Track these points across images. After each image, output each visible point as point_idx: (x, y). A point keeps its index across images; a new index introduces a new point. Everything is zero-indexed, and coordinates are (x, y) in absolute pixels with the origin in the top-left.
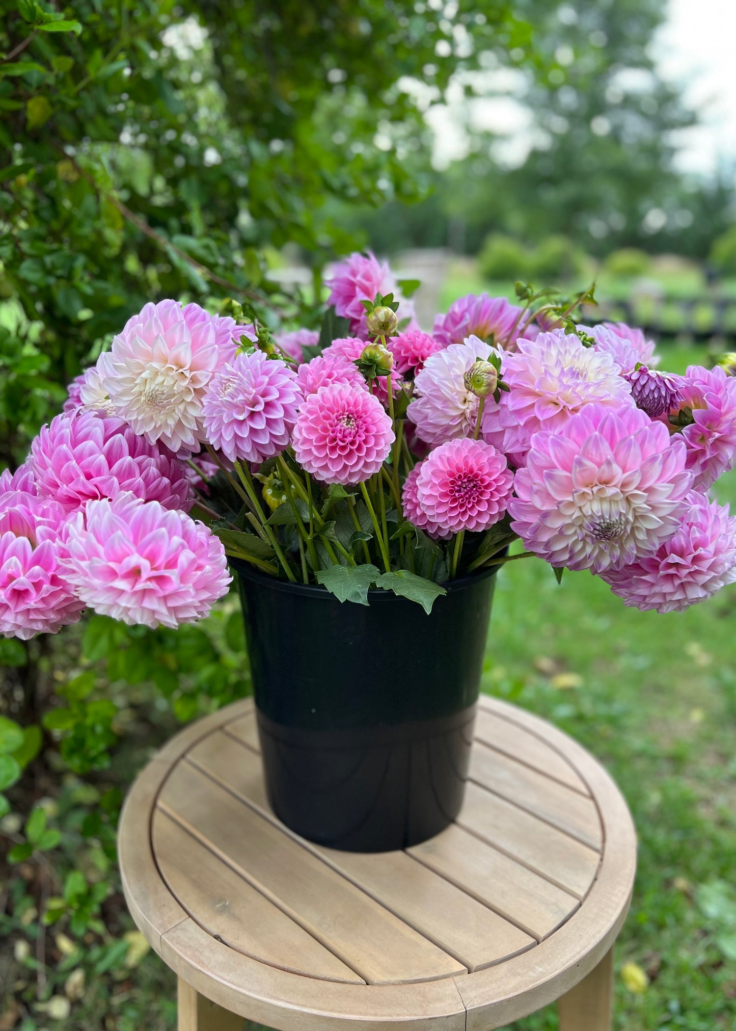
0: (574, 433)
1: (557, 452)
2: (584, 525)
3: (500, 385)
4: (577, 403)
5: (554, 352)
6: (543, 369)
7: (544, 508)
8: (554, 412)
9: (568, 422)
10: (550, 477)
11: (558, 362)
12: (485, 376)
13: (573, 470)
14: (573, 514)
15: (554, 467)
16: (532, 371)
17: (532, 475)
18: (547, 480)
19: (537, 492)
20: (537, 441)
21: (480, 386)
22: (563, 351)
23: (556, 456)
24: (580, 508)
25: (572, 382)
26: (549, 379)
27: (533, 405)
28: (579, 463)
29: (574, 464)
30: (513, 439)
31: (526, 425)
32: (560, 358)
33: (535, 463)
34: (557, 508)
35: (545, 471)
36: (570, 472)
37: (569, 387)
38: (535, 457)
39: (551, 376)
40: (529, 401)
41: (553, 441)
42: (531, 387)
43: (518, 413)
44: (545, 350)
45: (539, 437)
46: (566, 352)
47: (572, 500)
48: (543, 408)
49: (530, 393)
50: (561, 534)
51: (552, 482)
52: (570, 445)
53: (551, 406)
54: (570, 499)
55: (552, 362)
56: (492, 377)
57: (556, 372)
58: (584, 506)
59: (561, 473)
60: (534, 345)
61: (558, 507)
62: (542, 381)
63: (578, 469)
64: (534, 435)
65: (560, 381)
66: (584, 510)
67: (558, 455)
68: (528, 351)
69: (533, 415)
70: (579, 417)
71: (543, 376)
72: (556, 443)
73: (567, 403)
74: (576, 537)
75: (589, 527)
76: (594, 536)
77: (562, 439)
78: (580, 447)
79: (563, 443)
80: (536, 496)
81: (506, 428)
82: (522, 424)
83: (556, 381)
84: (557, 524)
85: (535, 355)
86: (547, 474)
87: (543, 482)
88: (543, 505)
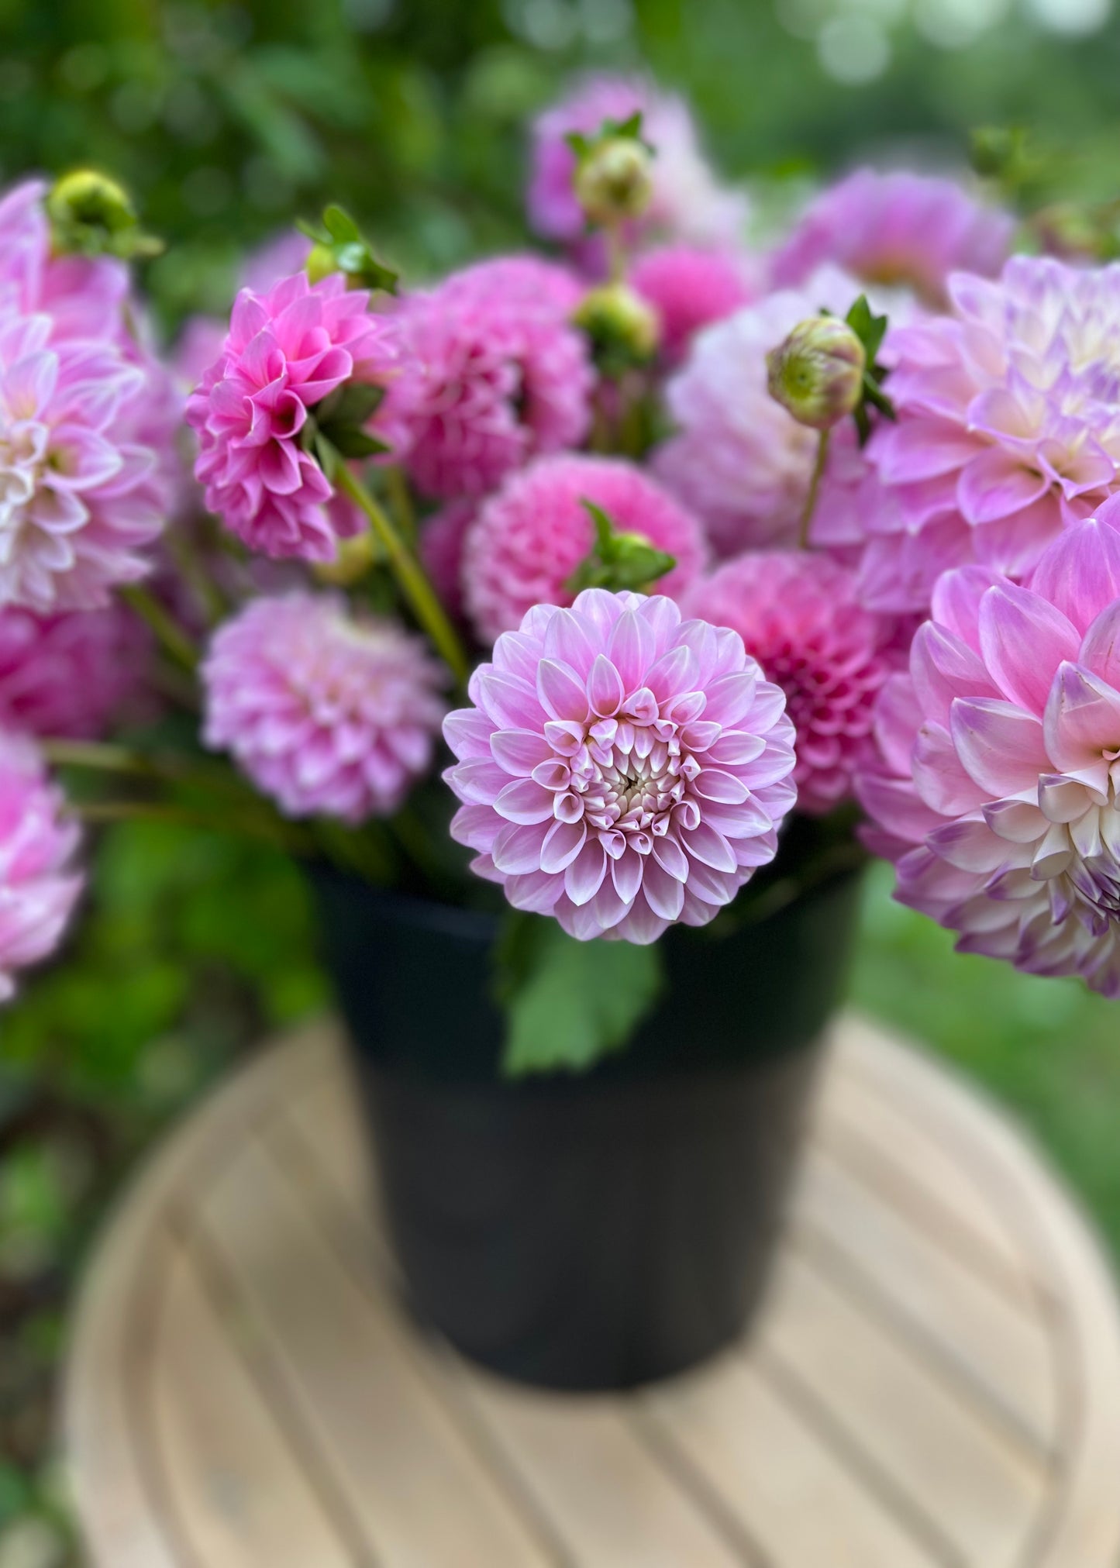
0: (1069, 584)
1: (1006, 641)
2: (1076, 876)
3: (869, 397)
4: (1097, 482)
5: (1050, 313)
6: (1006, 360)
7: (950, 810)
8: (1016, 499)
9: (1057, 541)
10: (972, 720)
11: (1058, 344)
12: (819, 366)
13: (1051, 709)
14: (1041, 839)
15: (994, 693)
16: (972, 368)
17: (923, 701)
18: (963, 729)
19: (931, 759)
20: (955, 598)
21: (805, 392)
22: (1078, 312)
23: (1002, 654)
24: (1066, 827)
25: (1090, 410)
26: (1019, 394)
27: (953, 476)
28: (1074, 688)
29: (1054, 691)
30: (886, 572)
31: (928, 531)
32: (1068, 334)
33: (937, 664)
34: (982, 819)
35: (956, 700)
36: (1039, 708)
37: (1078, 425)
38: (939, 649)
39: (1026, 385)
40: (944, 461)
41: (998, 605)
42: (953, 415)
43: (911, 493)
44: (1021, 302)
45: (963, 583)
46: (1088, 315)
47: (1035, 801)
48: (986, 485)
49: (954, 434)
50: (997, 892)
51: (977, 735)
52: (1054, 623)
53: (1014, 480)
54: (1029, 796)
55: (1035, 347)
56: (844, 368)
57: (1046, 377)
58: (1079, 820)
59: (1012, 710)
60: (994, 294)
61: (988, 816)
62: (996, 398)
63: (1067, 707)
64: (948, 575)
65: (1053, 405)
66: (1075, 835)
67: (1011, 652)
68: (971, 304)
69: (948, 506)
70: (1091, 528)
71: (1002, 385)
72: (1007, 614)
73: (1063, 475)
74: (1042, 907)
75: (1088, 888)
76: (1103, 914)
77: (1027, 601)
78: (1082, 632)
79: (1028, 614)
80: (926, 768)
81: (872, 536)
82: (914, 527)
83: (1040, 404)
84: (990, 863)
85: (991, 320)
86: (962, 709)
87: (950, 729)
88: (947, 800)
